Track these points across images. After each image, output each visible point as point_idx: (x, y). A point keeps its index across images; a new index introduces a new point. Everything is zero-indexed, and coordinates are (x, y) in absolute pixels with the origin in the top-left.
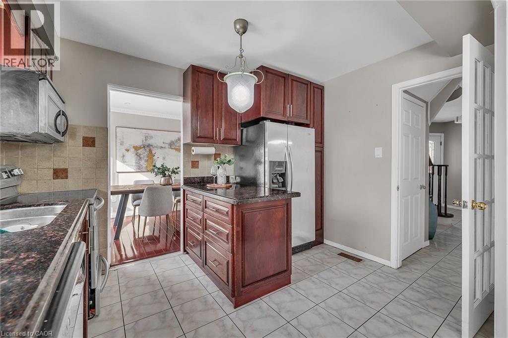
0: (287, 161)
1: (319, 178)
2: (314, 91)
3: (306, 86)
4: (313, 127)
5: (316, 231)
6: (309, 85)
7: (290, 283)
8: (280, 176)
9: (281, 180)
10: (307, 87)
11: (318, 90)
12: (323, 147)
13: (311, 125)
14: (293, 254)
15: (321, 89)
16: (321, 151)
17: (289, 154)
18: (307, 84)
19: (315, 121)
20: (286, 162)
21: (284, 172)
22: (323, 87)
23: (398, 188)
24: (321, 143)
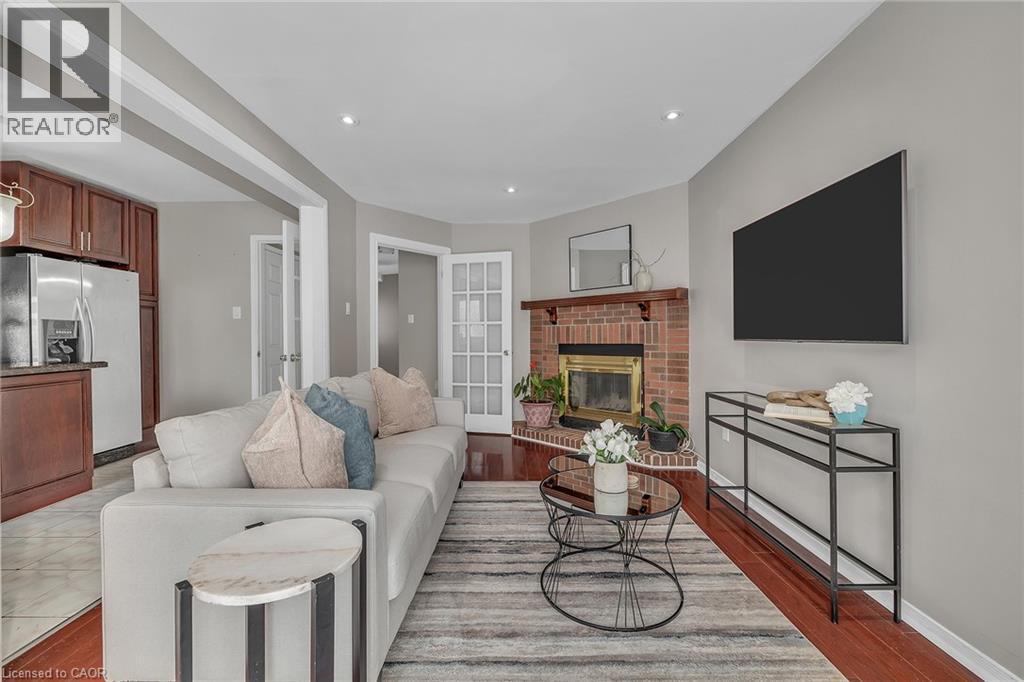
0: (82, 320)
1: (149, 348)
2: (137, 214)
3: (120, 205)
4: (136, 271)
5: (143, 429)
6: (126, 204)
7: (91, 489)
8: (65, 344)
9: (69, 350)
10: (123, 206)
11: (146, 214)
12: (157, 301)
13: (132, 267)
14: (96, 466)
15: (152, 213)
16: (153, 308)
17: (86, 311)
18: (122, 203)
19: (140, 260)
20: (79, 322)
21: (75, 336)
22: (156, 210)
23: (259, 354)
24: (153, 295)
